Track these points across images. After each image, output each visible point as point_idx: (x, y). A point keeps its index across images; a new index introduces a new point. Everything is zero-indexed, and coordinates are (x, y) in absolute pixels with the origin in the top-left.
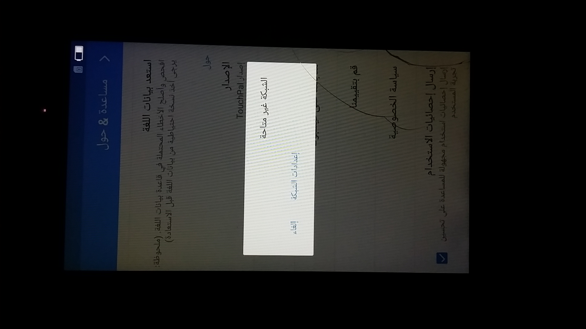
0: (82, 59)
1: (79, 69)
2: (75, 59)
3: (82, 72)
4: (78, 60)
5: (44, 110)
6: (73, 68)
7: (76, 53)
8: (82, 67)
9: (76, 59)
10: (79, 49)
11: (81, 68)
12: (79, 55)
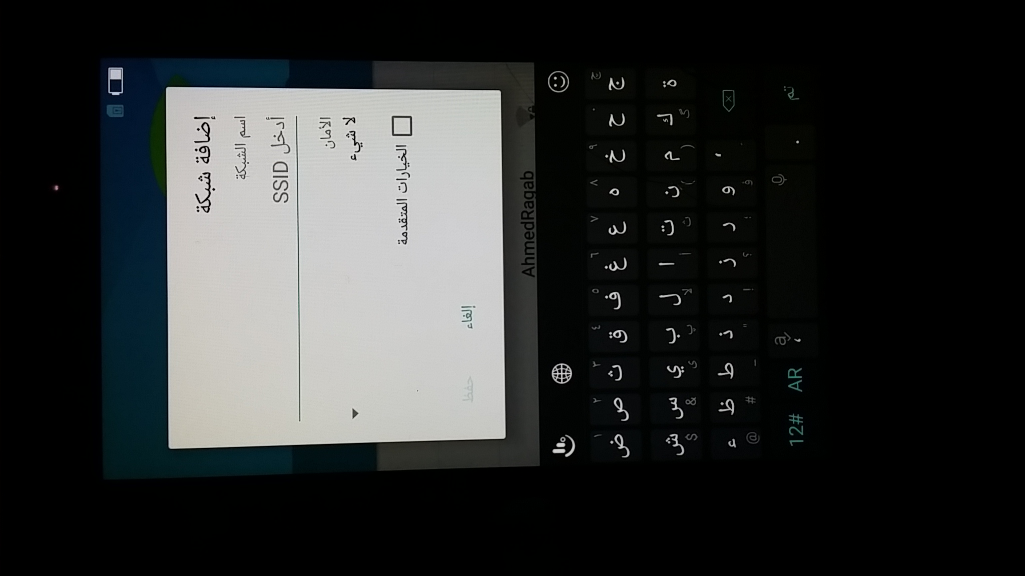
0: (122, 92)
1: (117, 111)
2: (109, 92)
3: (122, 116)
4: (114, 94)
5: (54, 187)
6: (106, 109)
7: (111, 80)
8: (122, 106)
9: (111, 91)
10: (116, 74)
11: (121, 108)
12: (116, 84)
